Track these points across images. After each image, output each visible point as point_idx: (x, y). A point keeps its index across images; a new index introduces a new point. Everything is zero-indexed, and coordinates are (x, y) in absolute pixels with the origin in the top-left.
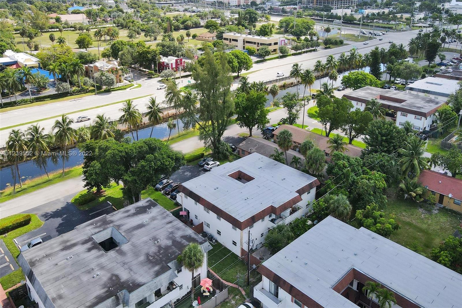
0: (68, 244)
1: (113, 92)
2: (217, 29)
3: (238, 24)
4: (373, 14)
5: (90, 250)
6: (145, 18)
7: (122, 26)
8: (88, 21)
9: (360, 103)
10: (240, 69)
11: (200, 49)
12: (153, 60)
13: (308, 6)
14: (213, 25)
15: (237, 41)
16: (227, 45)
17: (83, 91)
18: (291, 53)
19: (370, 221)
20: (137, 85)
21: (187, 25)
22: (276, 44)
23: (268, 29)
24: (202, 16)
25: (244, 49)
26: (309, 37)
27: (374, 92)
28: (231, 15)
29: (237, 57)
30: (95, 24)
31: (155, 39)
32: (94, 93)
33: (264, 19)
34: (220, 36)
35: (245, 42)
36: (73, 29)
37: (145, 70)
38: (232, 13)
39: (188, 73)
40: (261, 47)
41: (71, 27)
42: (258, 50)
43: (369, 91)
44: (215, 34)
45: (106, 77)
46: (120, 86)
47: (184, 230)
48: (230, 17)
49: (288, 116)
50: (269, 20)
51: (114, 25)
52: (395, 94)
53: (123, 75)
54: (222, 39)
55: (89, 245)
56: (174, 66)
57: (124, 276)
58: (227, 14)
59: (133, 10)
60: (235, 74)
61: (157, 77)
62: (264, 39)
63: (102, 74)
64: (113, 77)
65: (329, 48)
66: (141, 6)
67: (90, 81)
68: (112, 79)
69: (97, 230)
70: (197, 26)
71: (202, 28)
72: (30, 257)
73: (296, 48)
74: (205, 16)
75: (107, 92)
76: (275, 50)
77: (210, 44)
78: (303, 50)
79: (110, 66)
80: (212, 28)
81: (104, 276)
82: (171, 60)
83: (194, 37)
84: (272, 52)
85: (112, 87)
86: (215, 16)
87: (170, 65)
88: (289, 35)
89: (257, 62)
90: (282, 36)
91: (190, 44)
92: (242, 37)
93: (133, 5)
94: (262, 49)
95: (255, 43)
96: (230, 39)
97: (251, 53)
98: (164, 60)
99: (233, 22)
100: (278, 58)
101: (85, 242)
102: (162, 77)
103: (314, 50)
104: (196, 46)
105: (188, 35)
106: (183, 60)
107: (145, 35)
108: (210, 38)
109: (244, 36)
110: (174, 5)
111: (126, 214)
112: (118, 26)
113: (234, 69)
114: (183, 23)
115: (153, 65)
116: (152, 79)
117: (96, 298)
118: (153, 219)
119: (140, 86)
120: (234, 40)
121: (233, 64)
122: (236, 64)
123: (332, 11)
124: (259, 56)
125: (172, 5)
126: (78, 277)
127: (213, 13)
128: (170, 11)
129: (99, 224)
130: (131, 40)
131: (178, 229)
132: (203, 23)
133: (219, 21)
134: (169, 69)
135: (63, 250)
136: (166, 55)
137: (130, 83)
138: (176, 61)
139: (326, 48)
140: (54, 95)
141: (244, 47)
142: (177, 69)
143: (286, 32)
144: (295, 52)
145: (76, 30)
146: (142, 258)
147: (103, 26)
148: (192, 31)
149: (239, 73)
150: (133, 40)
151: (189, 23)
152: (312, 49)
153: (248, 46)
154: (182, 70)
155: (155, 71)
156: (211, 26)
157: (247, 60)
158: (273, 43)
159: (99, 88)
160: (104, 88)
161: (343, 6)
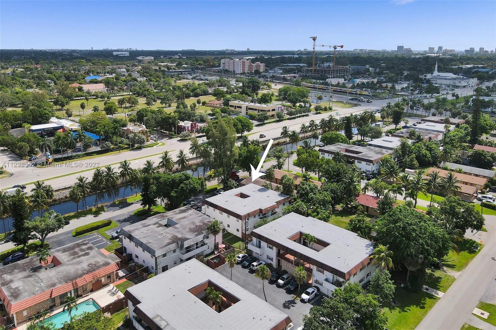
0: (145, 225)
1: (143, 149)
2: (223, 97)
3: (242, 93)
4: (363, 83)
5: (158, 227)
6: (158, 86)
7: (139, 95)
8: (107, 90)
9: (330, 155)
10: (243, 131)
11: (209, 114)
12: (174, 124)
13: (307, 74)
14: (220, 94)
15: (241, 107)
16: (233, 112)
17: (120, 149)
18: (287, 118)
19: (315, 214)
20: (161, 144)
21: (196, 93)
22: (273, 110)
23: (268, 97)
24: (210, 85)
25: (247, 115)
26: (302, 104)
27: (342, 147)
28: (236, 84)
29: (240, 121)
30: (113, 92)
31: (170, 106)
32: (129, 150)
33: (266, 87)
34: (226, 103)
35: (248, 108)
36: (95, 97)
37: (166, 132)
38: (237, 81)
39: (201, 134)
40: (261, 113)
41: (93, 95)
42: (258, 115)
43: (338, 146)
44: (222, 101)
45: (138, 137)
46: (148, 144)
47: (209, 219)
48: (235, 85)
49: (277, 163)
50: (271, 88)
51: (131, 93)
52: (356, 148)
53: (150, 136)
54: (228, 106)
55: (157, 225)
56: (190, 129)
57: (180, 236)
58: (233, 82)
59: (145, 78)
60: (240, 135)
61: (176, 137)
62: (263, 106)
63: (135, 135)
64: (144, 137)
65: (320, 113)
66: (152, 75)
67: (126, 141)
68: (143, 139)
69: (160, 219)
70: (205, 93)
71: (210, 95)
72: (128, 229)
73: (290, 114)
74: (213, 84)
75: (139, 149)
76: (273, 116)
77: (218, 110)
78: (297, 115)
79: (140, 129)
80: (219, 96)
81: (170, 236)
82: (187, 124)
83: (204, 104)
84: (271, 117)
85: (143, 145)
86: (222, 84)
87: (187, 128)
88: (287, 102)
89: (257, 126)
90: (280, 102)
91: (201, 110)
92: (245, 105)
93: (145, 74)
94: (262, 115)
95: (256, 110)
96: (235, 106)
97: (252, 118)
98: (182, 124)
99: (238, 90)
100: (275, 122)
101: (154, 224)
102: (181, 137)
103: (306, 116)
104: (206, 112)
105: (199, 102)
106: (197, 124)
107: (161, 102)
108: (218, 105)
109: (247, 103)
110: (183, 73)
111: (175, 213)
112: (134, 94)
113: (238, 131)
114: (193, 91)
115: (173, 128)
116: (173, 139)
117: (167, 243)
118: (191, 215)
119: (164, 144)
120: (238, 107)
121: (237, 127)
122: (240, 126)
123: (327, 80)
124: (259, 120)
125: (181, 74)
126: (156, 236)
127: (220, 81)
128: (180, 79)
129: (160, 217)
130: (149, 107)
131: (206, 219)
132: (210, 91)
133: (225, 89)
134: (185, 131)
135: (144, 227)
136: (183, 120)
137: (155, 142)
138: (192, 124)
139: (317, 113)
140: (98, 151)
141: (247, 113)
142: (192, 131)
143: (284, 99)
144: (290, 117)
145: (98, 98)
146: (188, 230)
147: (121, 94)
148: (203, 98)
149: (242, 134)
150: (151, 106)
151: (198, 91)
152: (305, 114)
153: (250, 112)
154: (196, 132)
155: (175, 133)
156: (218, 94)
157: (248, 124)
158: (271, 109)
159: (133, 146)
160: (136, 145)
161: (338, 74)
